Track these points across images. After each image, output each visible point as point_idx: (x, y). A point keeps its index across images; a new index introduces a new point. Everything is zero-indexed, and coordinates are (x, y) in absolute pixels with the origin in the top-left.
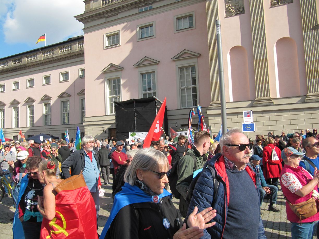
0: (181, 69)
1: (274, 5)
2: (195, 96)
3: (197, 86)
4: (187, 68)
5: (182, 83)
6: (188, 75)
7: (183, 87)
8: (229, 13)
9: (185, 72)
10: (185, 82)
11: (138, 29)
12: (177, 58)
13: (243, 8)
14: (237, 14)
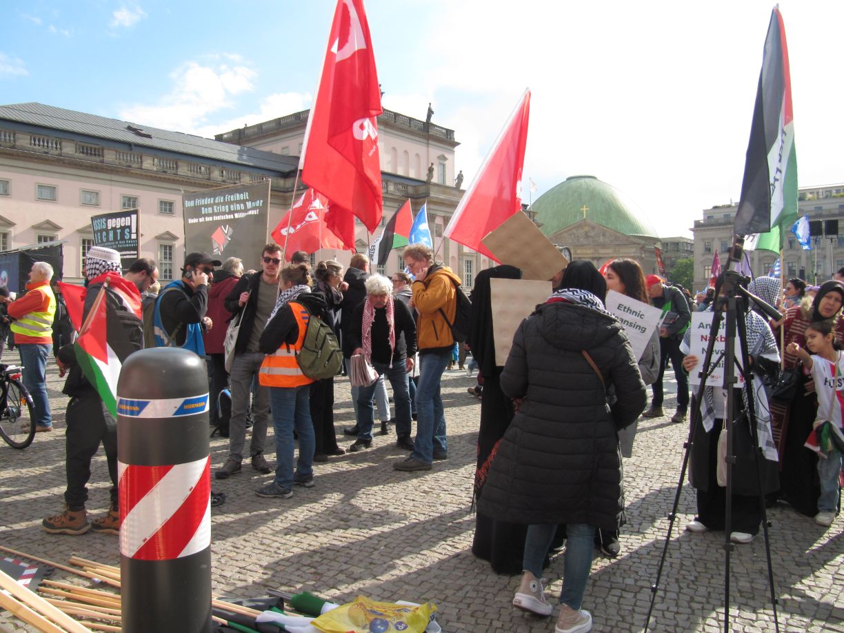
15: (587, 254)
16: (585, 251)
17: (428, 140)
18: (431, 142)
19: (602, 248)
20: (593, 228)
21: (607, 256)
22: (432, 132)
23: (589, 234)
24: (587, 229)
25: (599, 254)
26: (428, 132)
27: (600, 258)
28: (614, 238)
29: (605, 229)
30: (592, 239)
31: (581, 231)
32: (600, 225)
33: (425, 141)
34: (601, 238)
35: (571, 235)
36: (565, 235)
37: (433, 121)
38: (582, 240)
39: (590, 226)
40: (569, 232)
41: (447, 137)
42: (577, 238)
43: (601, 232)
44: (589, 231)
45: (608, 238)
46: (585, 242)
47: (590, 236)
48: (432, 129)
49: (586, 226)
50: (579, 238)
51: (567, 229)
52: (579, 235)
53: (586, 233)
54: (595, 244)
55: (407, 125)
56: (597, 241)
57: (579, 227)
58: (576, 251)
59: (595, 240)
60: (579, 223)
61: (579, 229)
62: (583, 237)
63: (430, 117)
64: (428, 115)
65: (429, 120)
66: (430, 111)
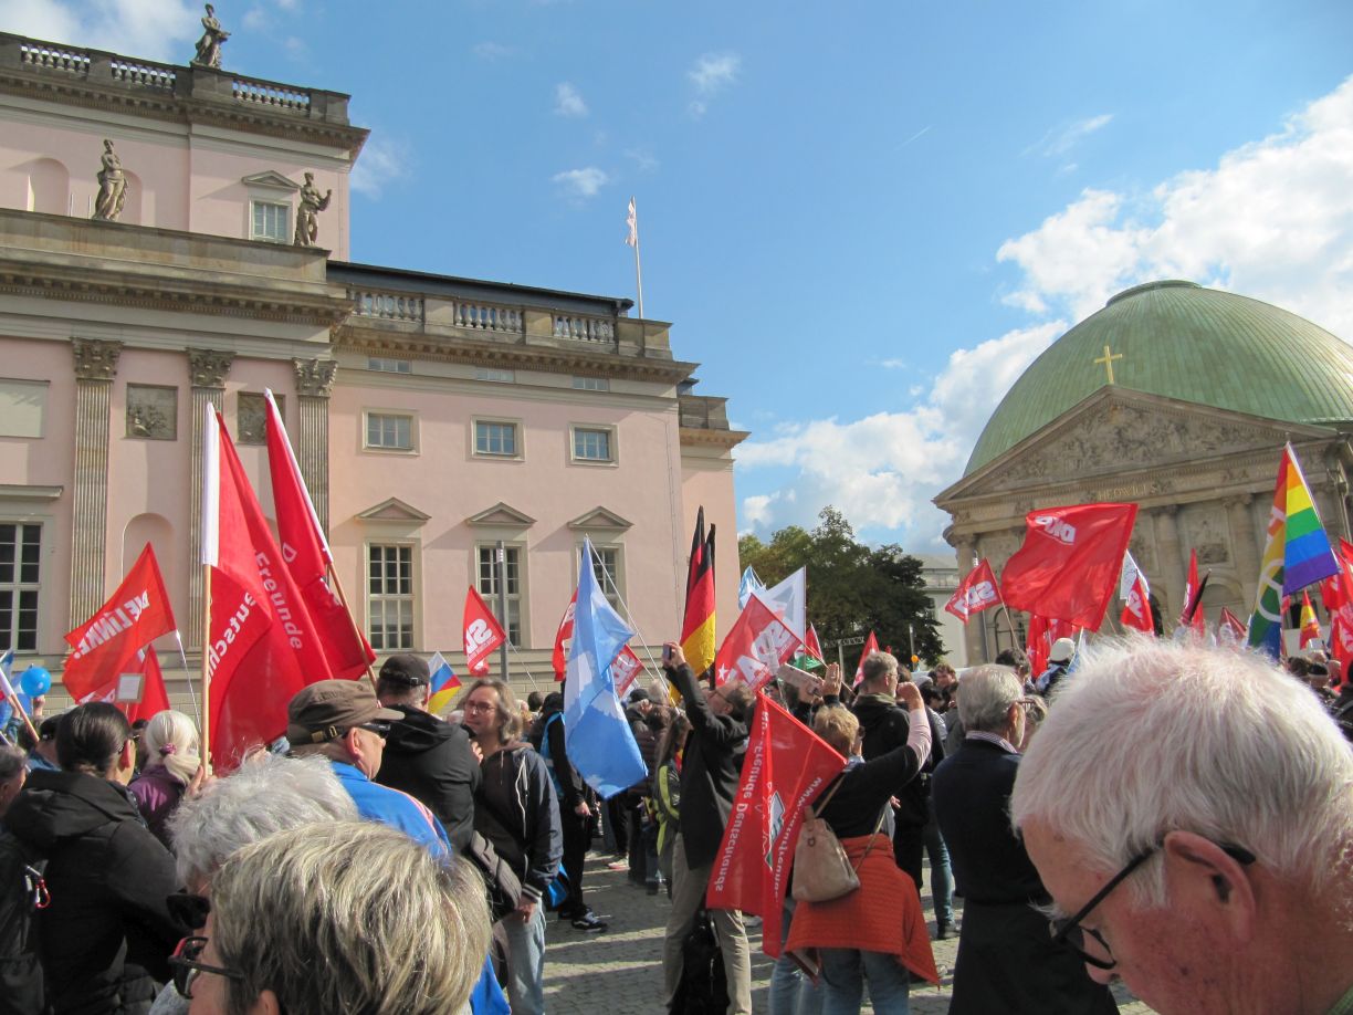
17: (188, 123)
18: (196, 129)
19: (1180, 474)
20: (1141, 413)
21: (1203, 496)
22: (204, 90)
23: (1129, 434)
24: (1120, 418)
25: (1177, 493)
26: (190, 94)
27: (1180, 508)
28: (1217, 433)
29: (1178, 407)
30: (1141, 450)
31: (1103, 432)
32: (1159, 397)
33: (180, 129)
34: (1175, 440)
35: (1070, 446)
36: (1052, 449)
37: (224, 58)
38: (1107, 456)
39: (1127, 407)
40: (1063, 439)
41: (308, 116)
42: (1090, 454)
43: (1170, 422)
44: (1130, 425)
45: (1198, 437)
46: (1119, 463)
47: (1134, 441)
48: (211, 87)
49: (1115, 409)
50: (1098, 451)
51: (1056, 427)
52: (1097, 443)
53: (1119, 433)
54: (1154, 463)
55: (68, 74)
56: (1160, 454)
57: (1093, 416)
58: (1094, 495)
59: (1152, 449)
60: (1089, 404)
61: (1095, 423)
62: (1111, 447)
63: (210, 50)
64: (200, 45)
65: (208, 61)
66: (212, 32)
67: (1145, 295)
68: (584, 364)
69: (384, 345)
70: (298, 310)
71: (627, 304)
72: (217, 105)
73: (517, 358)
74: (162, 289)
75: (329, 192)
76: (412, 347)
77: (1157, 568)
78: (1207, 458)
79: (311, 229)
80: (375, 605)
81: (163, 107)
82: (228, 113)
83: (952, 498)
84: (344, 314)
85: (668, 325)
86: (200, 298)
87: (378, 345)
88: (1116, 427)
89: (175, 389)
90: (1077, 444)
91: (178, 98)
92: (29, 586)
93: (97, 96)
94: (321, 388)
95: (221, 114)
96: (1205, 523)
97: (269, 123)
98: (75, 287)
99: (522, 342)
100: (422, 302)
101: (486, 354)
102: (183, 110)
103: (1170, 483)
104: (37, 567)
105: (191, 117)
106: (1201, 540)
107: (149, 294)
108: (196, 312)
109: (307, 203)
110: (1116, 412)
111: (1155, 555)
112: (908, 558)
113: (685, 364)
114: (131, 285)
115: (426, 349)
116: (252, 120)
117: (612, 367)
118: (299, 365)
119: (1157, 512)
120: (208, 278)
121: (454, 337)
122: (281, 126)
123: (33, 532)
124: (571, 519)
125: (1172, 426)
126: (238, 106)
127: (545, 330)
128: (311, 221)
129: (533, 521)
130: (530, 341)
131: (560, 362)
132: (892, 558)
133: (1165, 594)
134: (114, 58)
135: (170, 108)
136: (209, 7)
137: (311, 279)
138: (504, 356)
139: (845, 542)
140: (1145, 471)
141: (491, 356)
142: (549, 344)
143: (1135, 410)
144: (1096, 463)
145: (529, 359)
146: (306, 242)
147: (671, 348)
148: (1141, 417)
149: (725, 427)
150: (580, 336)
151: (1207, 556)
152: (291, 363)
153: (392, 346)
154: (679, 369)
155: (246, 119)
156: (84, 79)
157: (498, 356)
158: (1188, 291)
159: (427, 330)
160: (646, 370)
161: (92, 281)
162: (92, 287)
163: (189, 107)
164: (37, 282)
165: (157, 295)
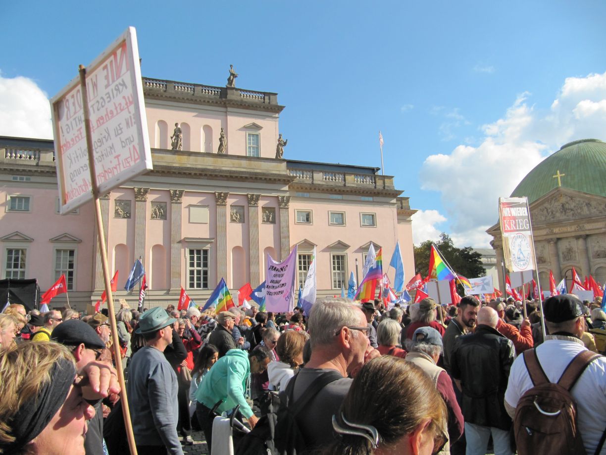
0: (58, 251)
1: (154, 217)
2: (70, 280)
3: (74, 270)
4: (65, 251)
5: (58, 266)
6: (65, 259)
7: (58, 270)
8: (117, 214)
9: (62, 255)
10: (62, 265)
11: (9, 198)
12: (56, 240)
13: (130, 214)
14: (124, 217)
15: (569, 232)
16: (564, 229)
17: (226, 107)
18: (229, 109)
19: (588, 223)
20: (572, 198)
21: (597, 231)
22: (232, 96)
23: (567, 206)
24: (563, 200)
25: (586, 230)
26: (226, 97)
27: (587, 236)
28: (603, 206)
29: (586, 196)
30: (572, 212)
31: (557, 205)
33: (223, 109)
34: (585, 209)
35: (542, 210)
36: (535, 211)
39: (566, 195)
40: (540, 208)
41: (264, 102)
42: (551, 214)
43: (584, 202)
44: (567, 203)
45: (595, 208)
46: (563, 217)
47: (569, 209)
48: (233, 94)
49: (561, 196)
50: (554, 213)
51: (536, 203)
52: (554, 209)
53: (563, 206)
54: (577, 218)
55: (189, 93)
56: (580, 214)
57: (552, 199)
58: (552, 230)
59: (576, 213)
60: (551, 194)
61: (553, 202)
62: (559, 211)
63: (232, 81)
64: (229, 79)
65: (231, 85)
66: (232, 74)
67: (576, 145)
68: (365, 192)
69: (302, 188)
70: (279, 180)
71: (378, 169)
72: (236, 101)
73: (343, 191)
74: (241, 175)
75: (287, 140)
76: (311, 189)
77: (578, 260)
78: (599, 216)
79: (281, 152)
80: (301, 274)
81: (219, 102)
82: (239, 104)
83: (494, 230)
84: (293, 181)
85: (393, 177)
86: (251, 178)
87: (300, 188)
88: (562, 204)
89: (243, 207)
90: (545, 210)
91: (224, 99)
92: (205, 269)
93: (198, 100)
94: (286, 205)
95: (237, 104)
96: (598, 242)
97: (253, 106)
98: (216, 176)
99: (345, 185)
100: (312, 173)
101: (334, 190)
102: (225, 103)
103: (583, 226)
104: (207, 263)
105: (227, 105)
106: (596, 249)
107: (236, 177)
108: (249, 182)
109: (280, 144)
110: (562, 197)
111: (577, 254)
112: (476, 253)
113: (399, 191)
114: (231, 175)
115: (315, 189)
116: (247, 105)
117: (375, 193)
118: (280, 198)
119: (578, 238)
120: (252, 171)
121: (323, 185)
122: (256, 107)
123: (206, 252)
124: (362, 245)
125: (584, 204)
126: (242, 101)
127: (352, 181)
128: (282, 150)
129: (349, 246)
130: (347, 185)
131: (357, 192)
132: (469, 252)
133: (581, 270)
134: (202, 86)
135: (221, 103)
136: (231, 66)
137: (281, 169)
138: (340, 191)
139: (450, 247)
140: (573, 221)
141: (335, 190)
142: (353, 185)
143: (569, 197)
144: (553, 218)
145: (347, 191)
146: (280, 157)
147: (394, 185)
148: (572, 199)
149: (409, 208)
150: (363, 182)
151: (598, 255)
152: (277, 197)
153: (304, 188)
154: (397, 193)
155: (245, 105)
156: (193, 95)
157: (338, 191)
158: (595, 144)
159: (315, 182)
160: (386, 194)
161: (221, 174)
162: (221, 176)
163: (227, 102)
164: (206, 175)
165: (239, 177)
